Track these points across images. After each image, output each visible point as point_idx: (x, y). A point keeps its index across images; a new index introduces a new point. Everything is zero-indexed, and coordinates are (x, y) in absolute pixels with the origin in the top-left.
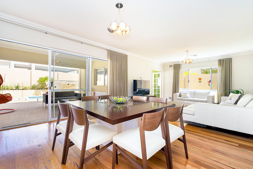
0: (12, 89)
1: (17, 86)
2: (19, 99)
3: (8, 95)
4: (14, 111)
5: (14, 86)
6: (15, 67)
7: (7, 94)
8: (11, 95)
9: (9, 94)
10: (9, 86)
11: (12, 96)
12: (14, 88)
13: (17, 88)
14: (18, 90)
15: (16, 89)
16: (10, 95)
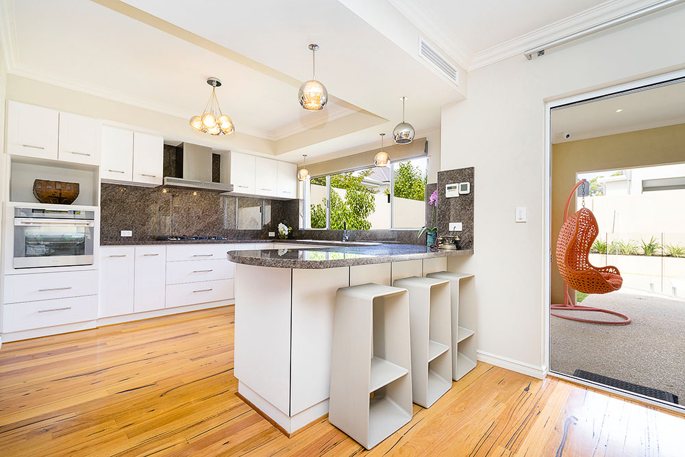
0: (633, 254)
1: (647, 244)
2: (651, 284)
3: (611, 270)
4: (629, 323)
5: (639, 245)
6: (645, 189)
7: (609, 267)
8: (618, 273)
9: (613, 268)
10: (626, 244)
11: (622, 275)
12: (642, 251)
13: (650, 250)
14: (653, 255)
15: (645, 254)
16: (617, 270)
